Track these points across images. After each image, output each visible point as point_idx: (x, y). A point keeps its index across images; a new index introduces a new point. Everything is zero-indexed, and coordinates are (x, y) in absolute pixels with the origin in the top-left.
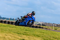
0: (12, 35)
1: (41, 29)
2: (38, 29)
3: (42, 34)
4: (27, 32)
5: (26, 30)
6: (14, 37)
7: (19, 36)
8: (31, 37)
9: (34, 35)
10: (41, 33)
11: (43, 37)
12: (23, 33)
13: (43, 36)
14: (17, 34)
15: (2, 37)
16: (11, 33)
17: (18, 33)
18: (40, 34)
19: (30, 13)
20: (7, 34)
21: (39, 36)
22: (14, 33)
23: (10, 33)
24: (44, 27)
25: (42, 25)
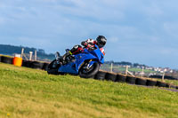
0: (75, 106)
1: (161, 89)
2: (153, 89)
3: (166, 103)
4: (120, 97)
5: (118, 92)
6: (82, 112)
7: (96, 109)
8: (131, 112)
9: (142, 108)
10: (161, 102)
11: (166, 112)
12: (108, 100)
13: (169, 109)
14: (90, 104)
15: (47, 113)
16: (73, 99)
17: (94, 102)
18: (158, 105)
19: (92, 41)
20: (60, 104)
21: (155, 111)
22: (82, 99)
23: (70, 100)
24: (171, 82)
25: (166, 77)
